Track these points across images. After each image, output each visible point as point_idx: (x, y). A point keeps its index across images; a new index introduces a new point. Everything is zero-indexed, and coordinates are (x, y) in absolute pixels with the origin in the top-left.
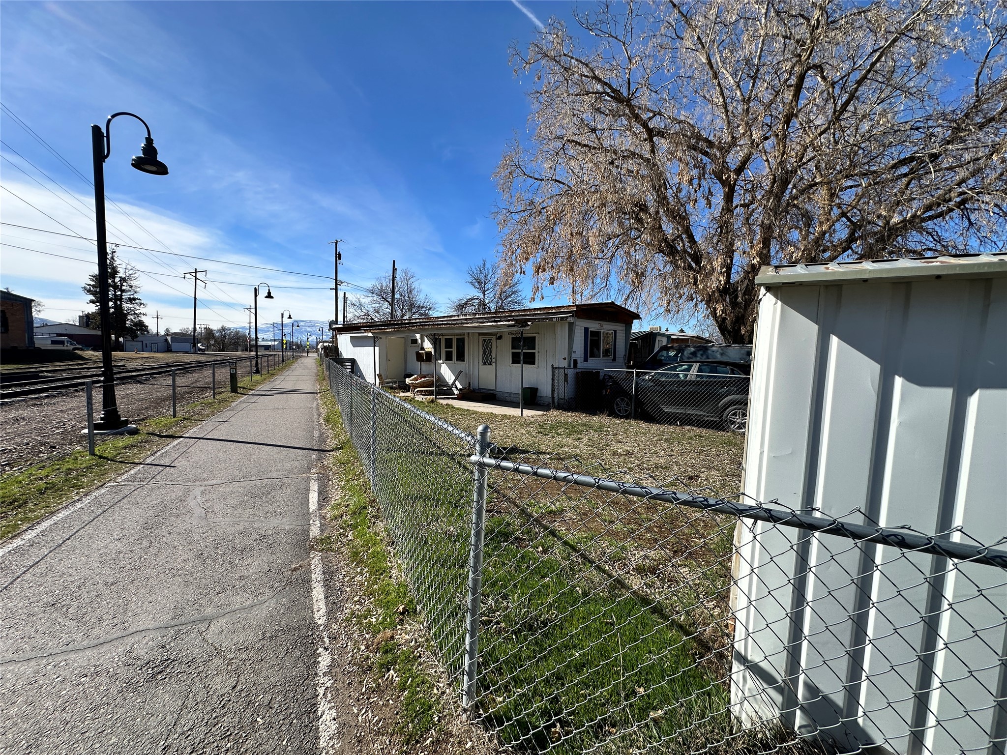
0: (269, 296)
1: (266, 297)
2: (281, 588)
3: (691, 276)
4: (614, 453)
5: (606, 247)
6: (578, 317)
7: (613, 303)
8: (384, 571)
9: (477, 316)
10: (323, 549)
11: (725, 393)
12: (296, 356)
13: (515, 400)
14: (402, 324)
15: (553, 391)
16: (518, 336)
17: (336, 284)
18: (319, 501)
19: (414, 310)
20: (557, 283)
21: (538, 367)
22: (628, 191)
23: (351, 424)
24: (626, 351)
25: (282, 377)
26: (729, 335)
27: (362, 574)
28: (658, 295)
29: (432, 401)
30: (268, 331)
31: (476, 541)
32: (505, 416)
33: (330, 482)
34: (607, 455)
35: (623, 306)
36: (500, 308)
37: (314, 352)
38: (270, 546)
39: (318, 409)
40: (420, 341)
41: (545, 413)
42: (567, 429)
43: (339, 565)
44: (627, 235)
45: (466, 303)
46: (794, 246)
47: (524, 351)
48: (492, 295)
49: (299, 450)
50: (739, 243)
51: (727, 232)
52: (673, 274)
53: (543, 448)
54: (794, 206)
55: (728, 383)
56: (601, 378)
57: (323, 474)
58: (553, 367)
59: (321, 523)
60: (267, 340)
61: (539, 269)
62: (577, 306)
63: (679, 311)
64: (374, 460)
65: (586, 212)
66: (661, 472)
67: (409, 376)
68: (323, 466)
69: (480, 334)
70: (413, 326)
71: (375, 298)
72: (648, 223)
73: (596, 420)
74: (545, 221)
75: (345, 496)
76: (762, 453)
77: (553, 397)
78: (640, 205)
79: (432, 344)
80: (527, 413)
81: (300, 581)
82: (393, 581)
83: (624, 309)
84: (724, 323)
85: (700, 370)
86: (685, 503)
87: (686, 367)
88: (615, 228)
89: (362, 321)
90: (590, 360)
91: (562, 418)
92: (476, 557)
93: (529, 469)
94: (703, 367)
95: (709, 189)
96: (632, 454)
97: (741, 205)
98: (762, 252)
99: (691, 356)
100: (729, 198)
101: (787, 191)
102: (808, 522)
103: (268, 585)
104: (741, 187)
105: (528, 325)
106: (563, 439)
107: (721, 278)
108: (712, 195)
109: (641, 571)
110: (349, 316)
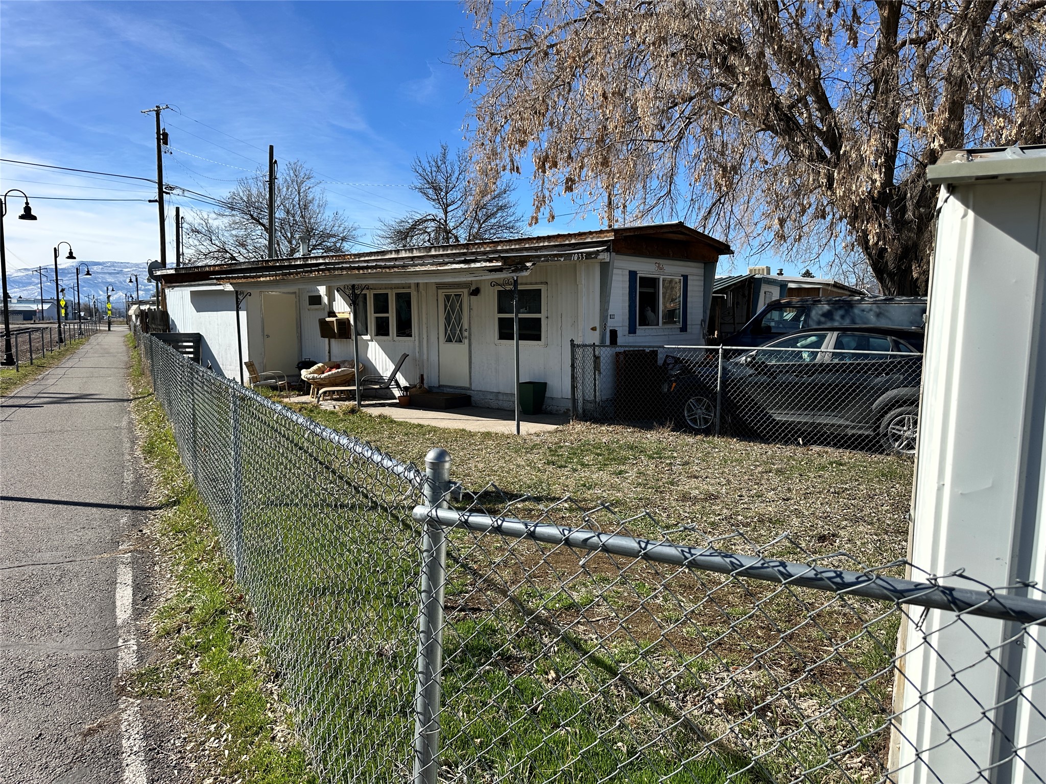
0: (28, 215)
1: (22, 217)
2: (63, 769)
3: (822, 171)
4: (685, 497)
5: (669, 119)
6: (618, 252)
7: (681, 224)
8: (261, 728)
9: (433, 252)
10: (144, 693)
11: (884, 385)
12: (87, 330)
13: (506, 405)
14: (290, 267)
15: (573, 387)
16: (508, 288)
17: (161, 193)
18: (134, 602)
19: (313, 242)
20: (578, 190)
21: (547, 345)
22: (708, 12)
23: (195, 456)
24: (705, 312)
25: (60, 371)
26: (892, 280)
27: (218, 736)
28: (764, 207)
29: (353, 411)
30: (30, 284)
31: (427, 666)
32: (487, 435)
33: (157, 568)
34: (671, 500)
35: (700, 230)
36: (475, 238)
37: (121, 323)
38: (41, 691)
39: (131, 431)
40: (325, 300)
41: (560, 427)
42: (599, 455)
43: (175, 721)
44: (707, 97)
45: (413, 228)
46: (1004, 117)
47: (520, 316)
48: (460, 213)
49: (94, 510)
50: (908, 110)
51: (887, 91)
52: (791, 171)
53: (556, 490)
54: (1006, 43)
55: (888, 366)
56: (660, 362)
57: (143, 552)
58: (573, 345)
59: (138, 644)
60: (28, 301)
61: (546, 162)
62: (616, 231)
63: (800, 237)
64: (240, 525)
65: (631, 53)
66: (769, 529)
67: (308, 365)
68: (142, 538)
69: (440, 286)
70: (311, 272)
71: (237, 219)
72: (744, 74)
73: (651, 438)
74: (555, 70)
75: (185, 591)
76: (940, 489)
77: (574, 400)
78: (731, 40)
79: (350, 305)
80: (528, 428)
81: (100, 754)
82: (278, 746)
83: (702, 235)
84: (882, 258)
85: (839, 344)
86: (802, 581)
87: (813, 339)
88: (685, 85)
89: (213, 262)
90: (640, 330)
91: (591, 437)
92: (428, 694)
93: (520, 527)
94: (845, 340)
95: (854, 10)
96: (716, 498)
97: (912, 42)
98: (948, 127)
99: (823, 319)
100: (890, 26)
101: (992, 17)
102: (1017, 608)
103: (38, 764)
104: (912, 7)
105: (527, 268)
106: (593, 473)
107: (876, 176)
108: (860, 23)
109: (732, 708)
110: (189, 253)
